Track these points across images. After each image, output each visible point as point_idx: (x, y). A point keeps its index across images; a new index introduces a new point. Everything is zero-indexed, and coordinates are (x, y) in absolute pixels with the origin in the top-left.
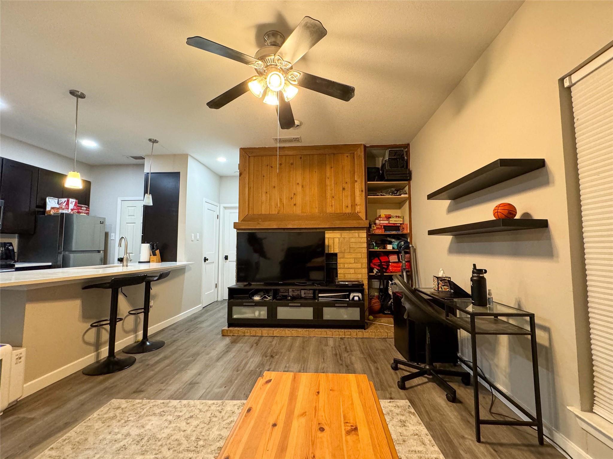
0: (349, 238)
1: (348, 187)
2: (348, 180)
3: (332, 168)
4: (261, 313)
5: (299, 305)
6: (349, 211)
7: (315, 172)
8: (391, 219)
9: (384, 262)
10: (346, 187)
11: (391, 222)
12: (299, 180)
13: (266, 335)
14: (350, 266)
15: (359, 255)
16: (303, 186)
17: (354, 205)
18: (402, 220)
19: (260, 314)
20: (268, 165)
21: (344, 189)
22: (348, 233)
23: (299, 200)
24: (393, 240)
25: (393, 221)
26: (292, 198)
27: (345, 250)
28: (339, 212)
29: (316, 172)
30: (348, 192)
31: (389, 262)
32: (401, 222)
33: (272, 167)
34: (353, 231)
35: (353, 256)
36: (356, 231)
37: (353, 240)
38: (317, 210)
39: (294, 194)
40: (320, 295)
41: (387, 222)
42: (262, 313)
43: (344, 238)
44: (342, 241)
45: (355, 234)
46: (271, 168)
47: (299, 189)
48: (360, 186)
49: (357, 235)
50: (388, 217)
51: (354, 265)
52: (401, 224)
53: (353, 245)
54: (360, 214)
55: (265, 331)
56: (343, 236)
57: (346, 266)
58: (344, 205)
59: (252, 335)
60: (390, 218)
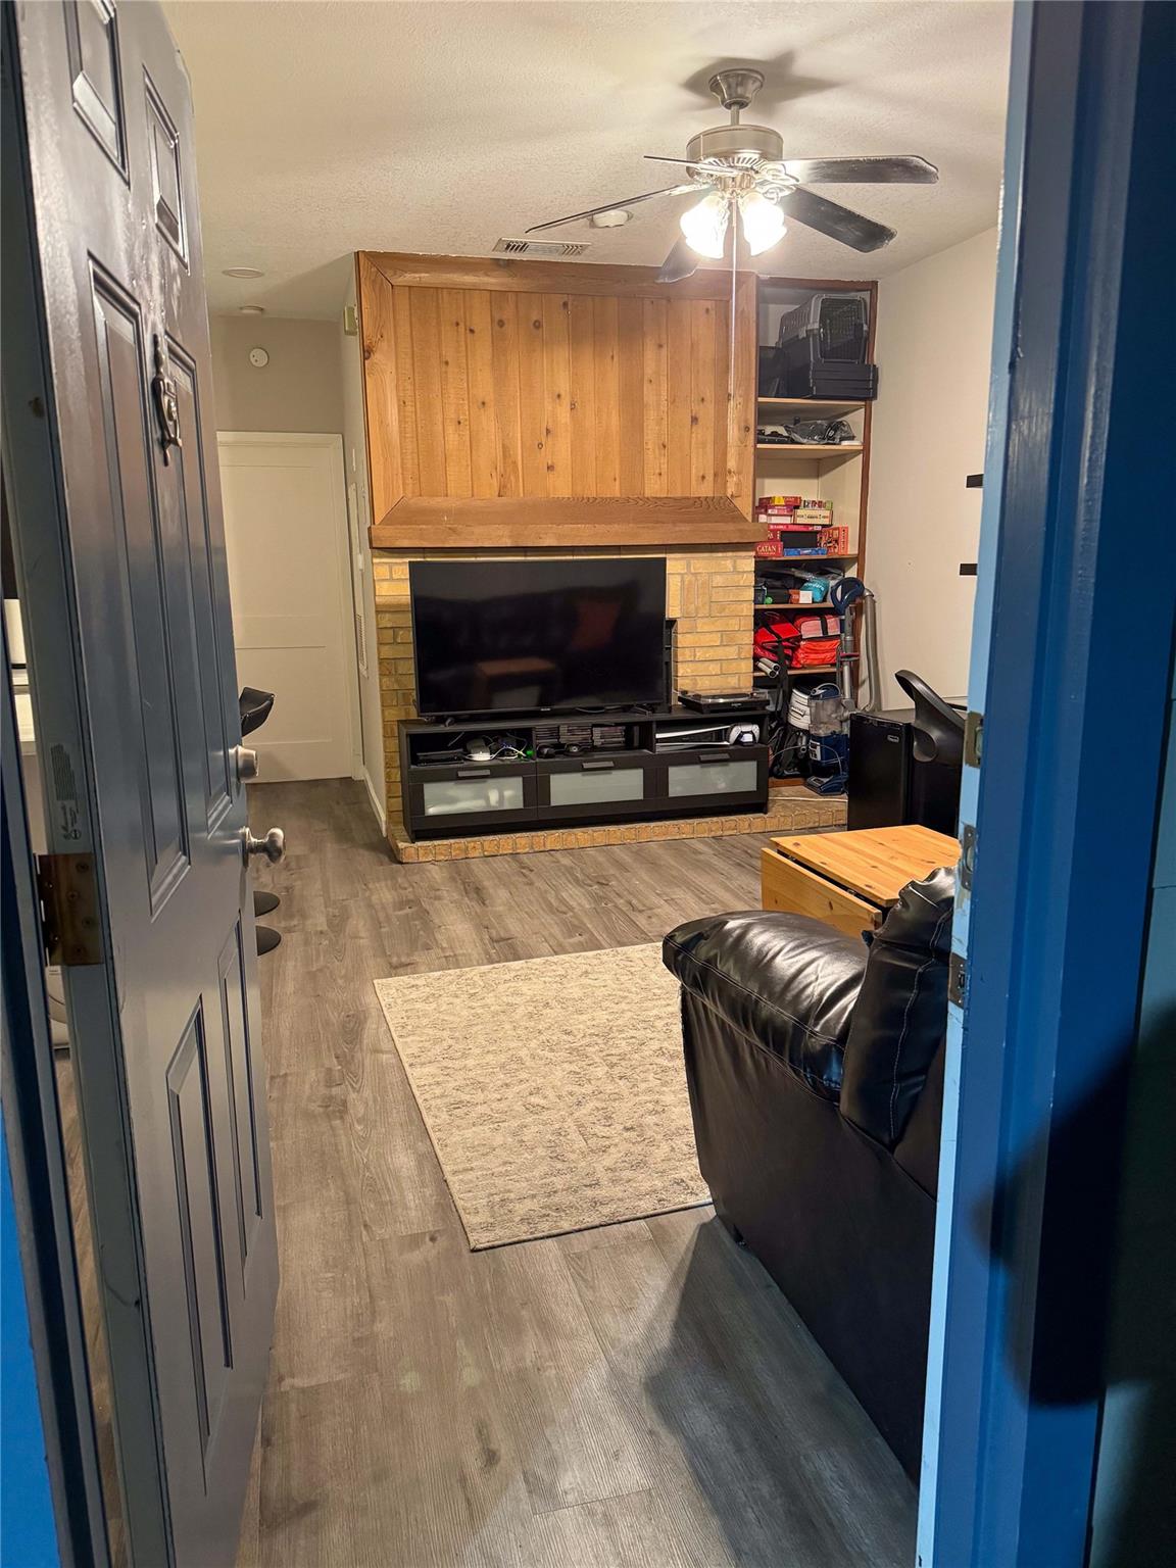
0: (711, 574)
1: (707, 413)
2: (709, 394)
3: (660, 346)
4: (505, 795)
5: (611, 764)
6: (706, 490)
7: (609, 358)
8: (799, 512)
9: (787, 640)
10: (700, 416)
11: (799, 521)
12: (564, 385)
13: (527, 850)
14: (710, 654)
15: (734, 624)
16: (573, 407)
17: (721, 473)
18: (827, 513)
19: (501, 797)
20: (457, 324)
21: (695, 420)
22: (704, 558)
23: (561, 450)
24: (809, 576)
25: (804, 516)
26: (540, 445)
27: (697, 609)
28: (678, 494)
29: (613, 357)
30: (705, 433)
31: (800, 638)
32: (826, 522)
33: (472, 331)
34: (720, 555)
35: (719, 625)
36: (730, 554)
37: (718, 580)
38: (617, 488)
39: (548, 431)
40: (658, 736)
41: (788, 520)
42: (508, 793)
43: (695, 574)
44: (690, 582)
45: (726, 561)
46: (469, 335)
47: (564, 415)
48: (740, 410)
49: (729, 564)
50: (793, 505)
51: (721, 653)
52: (824, 526)
53: (718, 596)
54: (737, 502)
55: (522, 841)
56: (693, 571)
57: (700, 655)
58: (694, 471)
59: (486, 853)
60: (797, 507)
